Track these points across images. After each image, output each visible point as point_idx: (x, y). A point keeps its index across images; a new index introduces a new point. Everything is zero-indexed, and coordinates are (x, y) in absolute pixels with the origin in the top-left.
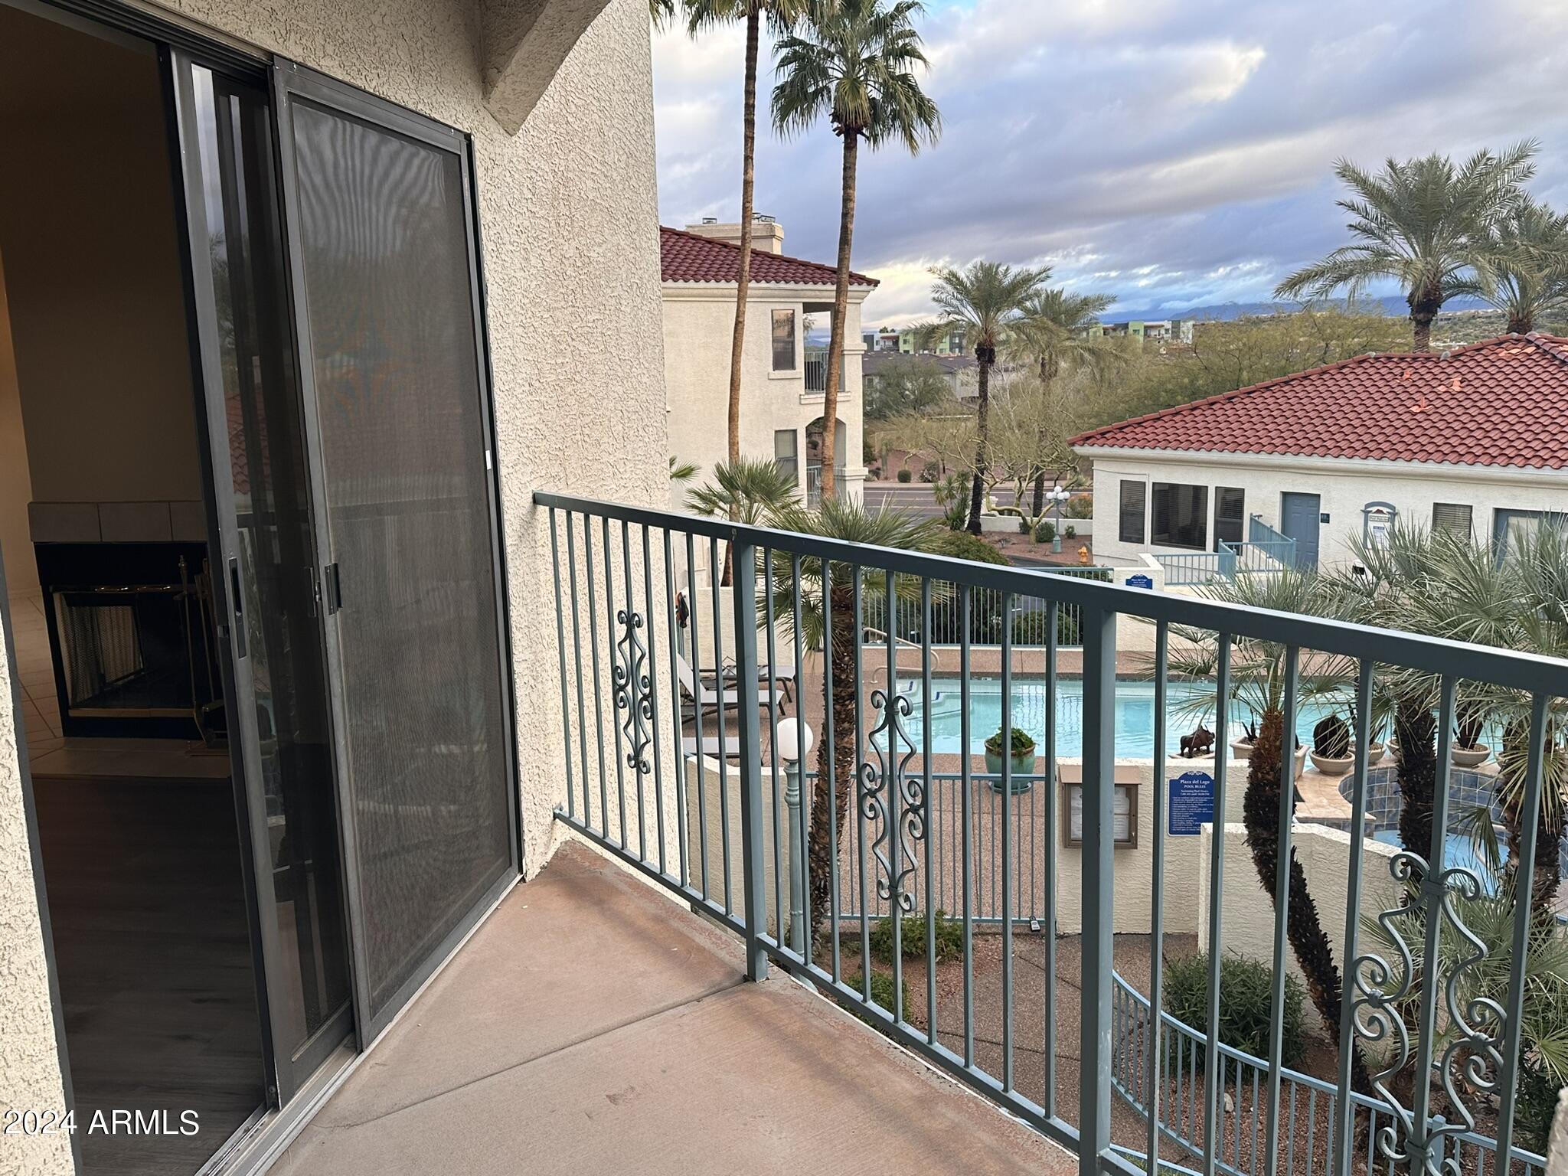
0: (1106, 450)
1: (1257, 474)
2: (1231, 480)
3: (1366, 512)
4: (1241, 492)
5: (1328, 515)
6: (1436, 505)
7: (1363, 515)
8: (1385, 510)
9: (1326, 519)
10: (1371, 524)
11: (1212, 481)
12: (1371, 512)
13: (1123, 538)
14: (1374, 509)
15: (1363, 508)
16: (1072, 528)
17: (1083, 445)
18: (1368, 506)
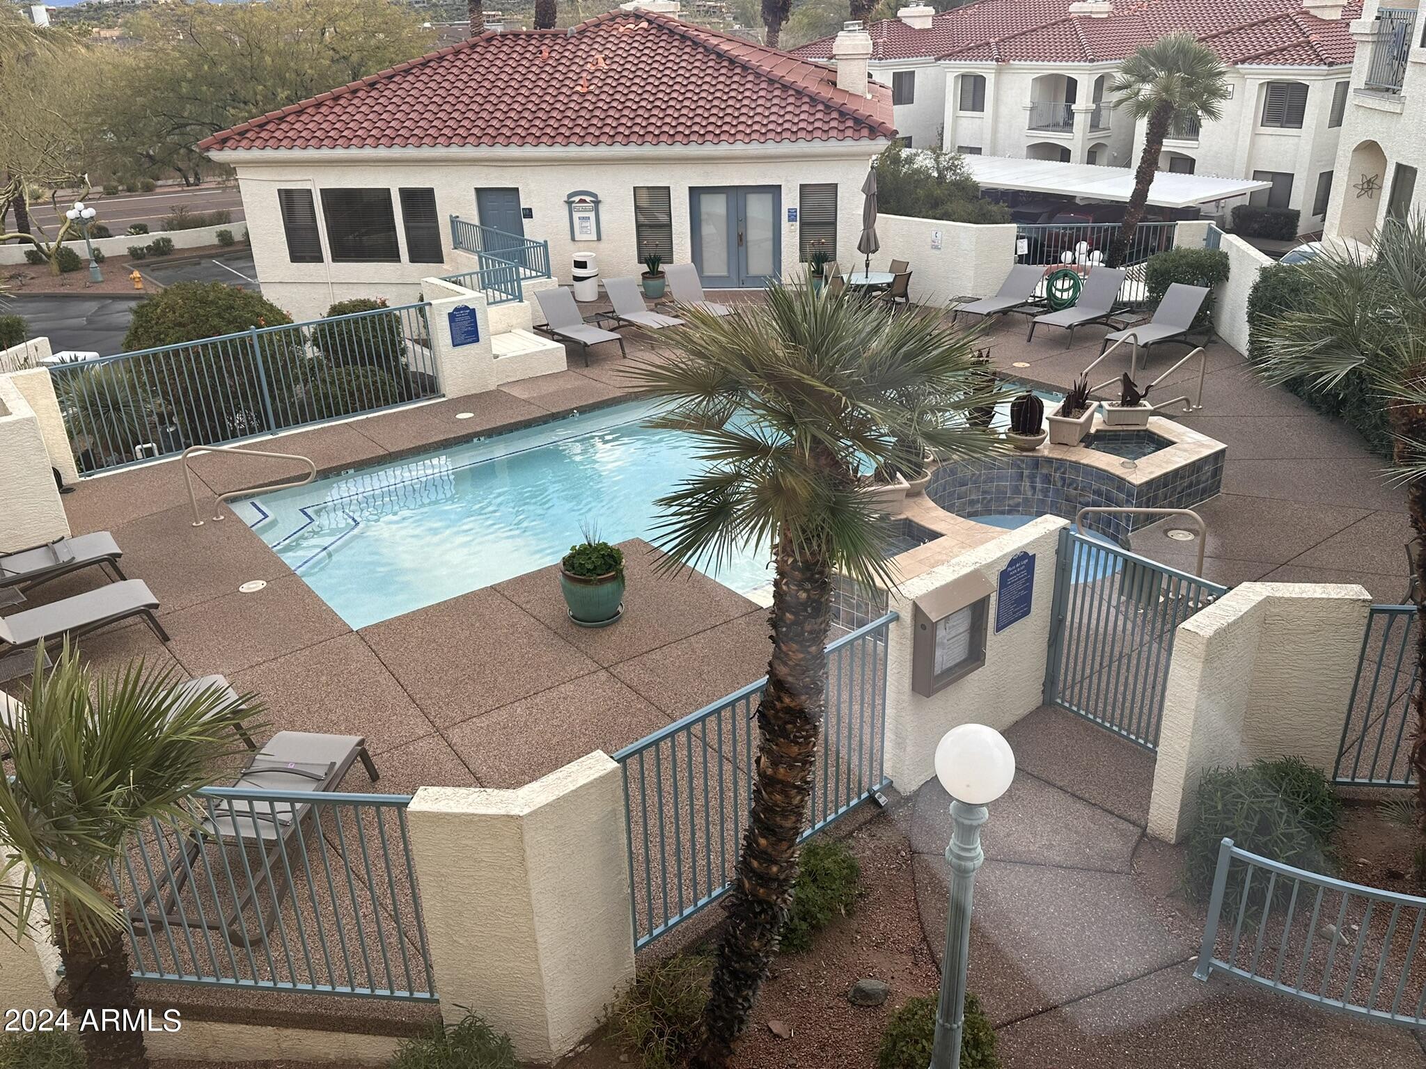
0: (255, 154)
1: (445, 170)
2: (416, 180)
3: (569, 203)
4: (430, 191)
5: (530, 210)
6: (635, 188)
7: (566, 207)
8: (588, 199)
9: (529, 213)
10: (576, 215)
11: (394, 182)
12: (574, 202)
13: (294, 259)
14: (577, 199)
15: (566, 199)
16: (98, 250)
17: (221, 149)
18: (570, 196)
